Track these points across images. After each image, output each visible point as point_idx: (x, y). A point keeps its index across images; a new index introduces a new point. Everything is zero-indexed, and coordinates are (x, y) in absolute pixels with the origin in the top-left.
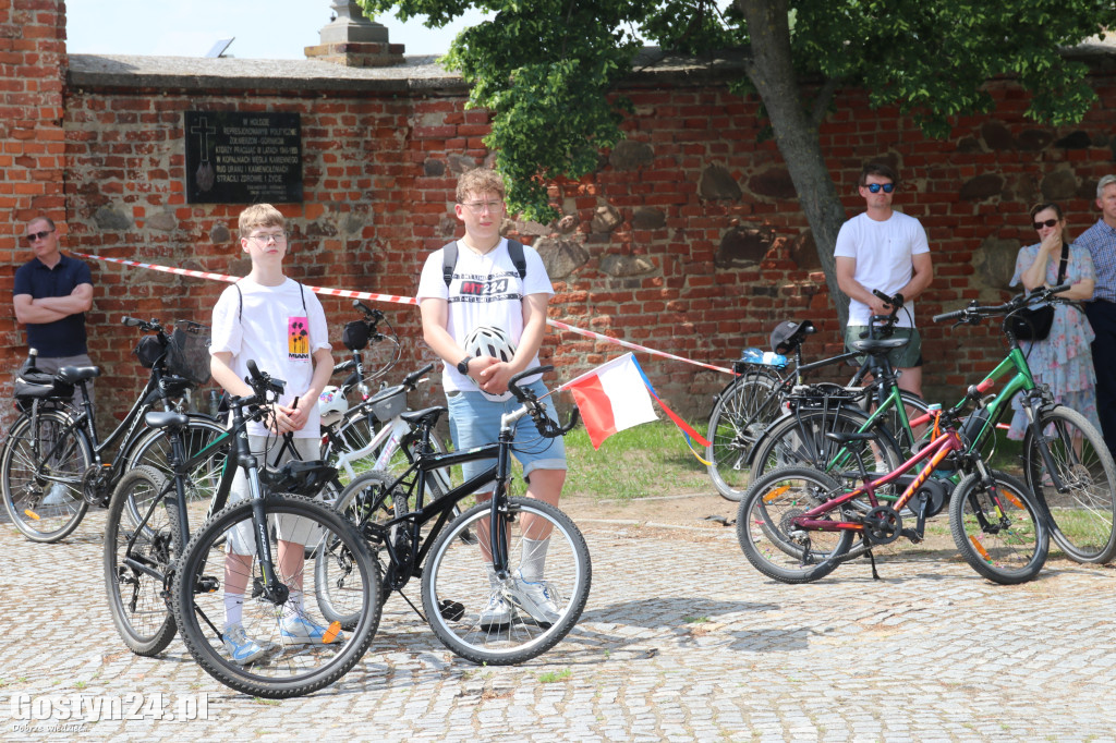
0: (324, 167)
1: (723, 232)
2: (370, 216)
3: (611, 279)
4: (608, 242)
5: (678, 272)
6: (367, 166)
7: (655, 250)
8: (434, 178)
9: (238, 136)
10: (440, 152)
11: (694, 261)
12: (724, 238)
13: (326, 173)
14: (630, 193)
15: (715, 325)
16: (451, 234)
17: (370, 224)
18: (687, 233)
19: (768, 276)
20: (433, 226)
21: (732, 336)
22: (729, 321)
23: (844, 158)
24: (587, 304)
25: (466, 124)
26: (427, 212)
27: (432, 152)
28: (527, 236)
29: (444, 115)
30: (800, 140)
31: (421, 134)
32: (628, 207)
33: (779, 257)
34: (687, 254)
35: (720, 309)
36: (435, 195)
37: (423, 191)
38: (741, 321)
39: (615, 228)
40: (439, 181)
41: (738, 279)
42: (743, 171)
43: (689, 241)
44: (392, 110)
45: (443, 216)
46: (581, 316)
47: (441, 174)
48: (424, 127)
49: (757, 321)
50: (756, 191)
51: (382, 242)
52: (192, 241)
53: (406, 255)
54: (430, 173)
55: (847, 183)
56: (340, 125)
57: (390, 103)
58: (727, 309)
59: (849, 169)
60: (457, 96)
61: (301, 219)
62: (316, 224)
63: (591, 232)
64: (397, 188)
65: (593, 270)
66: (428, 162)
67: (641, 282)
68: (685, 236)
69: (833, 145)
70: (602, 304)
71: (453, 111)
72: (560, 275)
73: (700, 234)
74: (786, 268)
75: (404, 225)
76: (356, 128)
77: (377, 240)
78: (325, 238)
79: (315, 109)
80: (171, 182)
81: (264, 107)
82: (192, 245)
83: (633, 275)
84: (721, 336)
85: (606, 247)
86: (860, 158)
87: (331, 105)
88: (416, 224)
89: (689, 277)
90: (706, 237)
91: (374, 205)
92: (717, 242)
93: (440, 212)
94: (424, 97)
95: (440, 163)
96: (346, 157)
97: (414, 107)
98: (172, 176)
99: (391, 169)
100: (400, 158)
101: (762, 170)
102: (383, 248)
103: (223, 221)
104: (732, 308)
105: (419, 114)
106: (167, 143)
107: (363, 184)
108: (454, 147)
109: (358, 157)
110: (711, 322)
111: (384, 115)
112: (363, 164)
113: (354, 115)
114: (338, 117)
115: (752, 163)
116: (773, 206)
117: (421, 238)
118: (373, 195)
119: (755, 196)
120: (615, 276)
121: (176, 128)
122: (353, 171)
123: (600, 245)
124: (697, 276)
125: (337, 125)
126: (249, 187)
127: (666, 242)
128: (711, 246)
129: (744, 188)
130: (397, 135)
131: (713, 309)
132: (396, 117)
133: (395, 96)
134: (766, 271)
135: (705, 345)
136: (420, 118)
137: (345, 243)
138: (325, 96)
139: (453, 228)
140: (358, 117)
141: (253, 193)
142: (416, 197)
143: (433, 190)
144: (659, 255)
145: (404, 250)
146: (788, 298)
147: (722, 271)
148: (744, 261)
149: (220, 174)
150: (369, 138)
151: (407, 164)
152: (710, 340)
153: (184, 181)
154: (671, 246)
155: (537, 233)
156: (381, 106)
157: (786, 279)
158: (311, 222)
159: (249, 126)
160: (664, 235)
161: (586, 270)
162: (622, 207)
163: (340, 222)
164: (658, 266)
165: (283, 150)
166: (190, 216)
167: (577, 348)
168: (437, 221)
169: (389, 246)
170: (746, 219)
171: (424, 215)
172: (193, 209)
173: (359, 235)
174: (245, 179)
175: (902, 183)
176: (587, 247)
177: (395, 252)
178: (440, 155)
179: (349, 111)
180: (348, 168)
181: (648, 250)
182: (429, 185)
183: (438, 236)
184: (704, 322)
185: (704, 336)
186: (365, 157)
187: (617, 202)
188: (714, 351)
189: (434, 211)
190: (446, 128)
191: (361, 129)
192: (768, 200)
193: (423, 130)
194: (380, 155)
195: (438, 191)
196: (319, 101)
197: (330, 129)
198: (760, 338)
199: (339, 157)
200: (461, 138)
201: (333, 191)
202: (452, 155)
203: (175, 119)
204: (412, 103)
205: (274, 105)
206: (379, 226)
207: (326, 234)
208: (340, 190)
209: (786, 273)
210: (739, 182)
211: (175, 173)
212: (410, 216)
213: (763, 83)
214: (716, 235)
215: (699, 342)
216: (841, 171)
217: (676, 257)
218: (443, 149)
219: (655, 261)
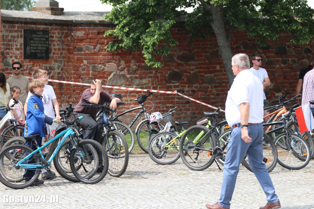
0: (53, 47)
1: (169, 72)
2: (63, 64)
3: (135, 86)
4: (135, 74)
5: (156, 84)
6: (62, 48)
7: (149, 77)
8: (79, 52)
9: (35, 38)
10: (81, 44)
11: (160, 81)
12: (169, 74)
13: (53, 50)
14: (141, 59)
15: (166, 101)
16: (84, 70)
17: (62, 67)
18: (158, 72)
19: (181, 86)
20: (79, 68)
21: (171, 105)
22: (170, 100)
23: (204, 50)
24: (128, 94)
25: (90, 35)
26: (77, 63)
27: (78, 44)
28: (109, 72)
29: (84, 32)
30: (227, 46)
31: (76, 38)
32: (141, 64)
33: (185, 80)
34: (158, 79)
35: (167, 96)
36: (80, 58)
37: (76, 56)
38: (174, 100)
39: (136, 70)
40: (81, 53)
41: (173, 87)
42: (175, 53)
43: (159, 75)
44: (68, 30)
45: (82, 64)
46: (126, 98)
47: (82, 51)
48: (77, 36)
49: (178, 100)
50: (179, 60)
51: (65, 72)
52: (24, 71)
53: (70, 77)
54: (78, 51)
55: (205, 58)
56: (57, 35)
57: (68, 28)
58: (169, 96)
59: (206, 54)
60: (88, 26)
61: (48, 64)
62: (51, 66)
63: (129, 71)
64: (68, 55)
65: (130, 83)
66: (78, 47)
67: (144, 87)
68: (158, 73)
69: (201, 46)
70: (132, 94)
71: (86, 31)
72: (120, 85)
73: (162, 73)
74: (187, 84)
75: (70, 67)
76: (60, 35)
77: (64, 72)
78: (53, 71)
79: (52, 29)
80: (20, 52)
81: (40, 28)
82: (24, 72)
83: (142, 85)
84: (168, 105)
85: (134, 76)
86: (209, 50)
87: (55, 28)
88: (73, 67)
89: (159, 86)
90: (164, 74)
91: (64, 60)
92: (167, 75)
93: (81, 63)
94: (78, 26)
95: (82, 47)
96: (58, 45)
97: (74, 29)
98: (20, 50)
99: (68, 49)
100: (69, 46)
101: (181, 53)
102: (65, 75)
103: (31, 64)
104: (171, 96)
105: (75, 32)
106: (19, 39)
107: (61, 54)
108: (86, 43)
109: (60, 45)
110: (165, 101)
111: (66, 31)
112: (61, 47)
113: (60, 31)
114: (56, 32)
115: (178, 51)
116: (183, 64)
117: (75, 72)
118: (64, 57)
119: (179, 61)
120: (136, 85)
121: (21, 34)
122: (59, 49)
123: (132, 75)
124: (161, 86)
125: (56, 34)
126: (38, 54)
127: (152, 75)
128: (165, 76)
129: (175, 59)
130: (69, 38)
131: (166, 96)
132: (69, 32)
133: (69, 26)
134: (181, 85)
135: (163, 108)
136: (75, 33)
137: (57, 73)
138: (54, 25)
139: (85, 69)
140: (61, 32)
141: (39, 56)
142: (74, 58)
143: (79, 56)
144: (150, 79)
145: (70, 75)
146: (187, 93)
147: (168, 84)
148: (175, 82)
149: (32, 49)
150: (63, 39)
151: (71, 48)
152: (164, 106)
153: (23, 51)
154: (153, 76)
155: (113, 71)
156: (66, 28)
157: (187, 88)
158: (50, 66)
159: (38, 34)
160: (151, 73)
161: (128, 83)
162: (139, 64)
163: (56, 66)
164: (149, 82)
165: (45, 42)
166: (24, 63)
167: (124, 108)
168: (80, 66)
169: (66, 74)
170: (176, 68)
171: (76, 64)
172: (25, 61)
173: (60, 71)
174: (37, 51)
175: (220, 58)
176: (128, 76)
177: (68, 76)
178: (81, 45)
179: (59, 30)
180: (58, 48)
181: (147, 77)
182: (78, 55)
183: (81, 71)
184: (163, 100)
185: (163, 105)
186: (62, 45)
187: (137, 62)
188: (166, 110)
189: (79, 63)
190: (84, 36)
191: (61, 36)
192: (182, 62)
193: (76, 37)
194: (65, 44)
195: (81, 56)
196: (53, 27)
197: (54, 35)
198: (179, 106)
199: (56, 45)
200: (88, 40)
201: (55, 56)
202: (86, 45)
203: (21, 32)
204: (73, 28)
205: (43, 27)
206: (65, 67)
207: (53, 70)
208: (56, 55)
209: (187, 85)
210: (174, 57)
211: (21, 49)
212: (71, 64)
213: (217, 29)
214: (166, 73)
215: (161, 107)
216: (203, 54)
217: (155, 80)
218: (82, 43)
219: (149, 81)
